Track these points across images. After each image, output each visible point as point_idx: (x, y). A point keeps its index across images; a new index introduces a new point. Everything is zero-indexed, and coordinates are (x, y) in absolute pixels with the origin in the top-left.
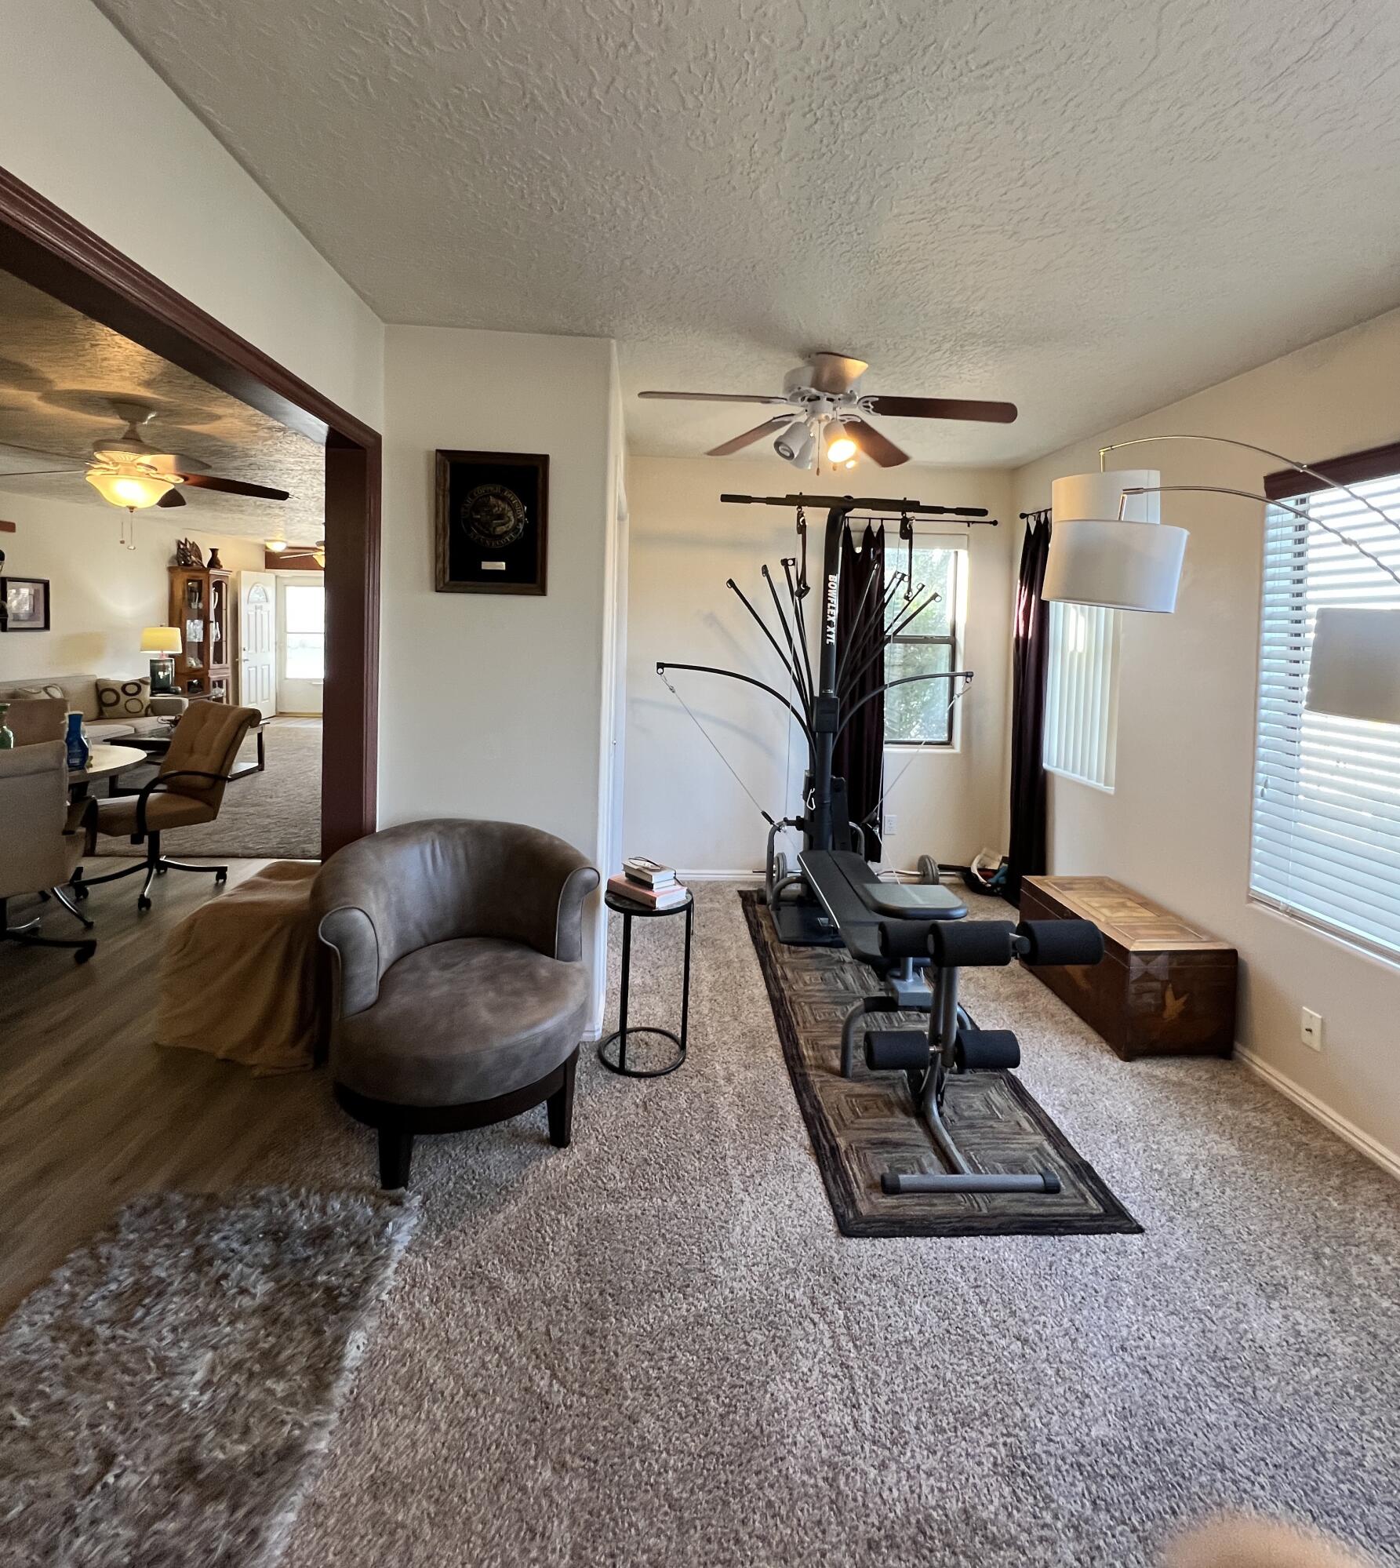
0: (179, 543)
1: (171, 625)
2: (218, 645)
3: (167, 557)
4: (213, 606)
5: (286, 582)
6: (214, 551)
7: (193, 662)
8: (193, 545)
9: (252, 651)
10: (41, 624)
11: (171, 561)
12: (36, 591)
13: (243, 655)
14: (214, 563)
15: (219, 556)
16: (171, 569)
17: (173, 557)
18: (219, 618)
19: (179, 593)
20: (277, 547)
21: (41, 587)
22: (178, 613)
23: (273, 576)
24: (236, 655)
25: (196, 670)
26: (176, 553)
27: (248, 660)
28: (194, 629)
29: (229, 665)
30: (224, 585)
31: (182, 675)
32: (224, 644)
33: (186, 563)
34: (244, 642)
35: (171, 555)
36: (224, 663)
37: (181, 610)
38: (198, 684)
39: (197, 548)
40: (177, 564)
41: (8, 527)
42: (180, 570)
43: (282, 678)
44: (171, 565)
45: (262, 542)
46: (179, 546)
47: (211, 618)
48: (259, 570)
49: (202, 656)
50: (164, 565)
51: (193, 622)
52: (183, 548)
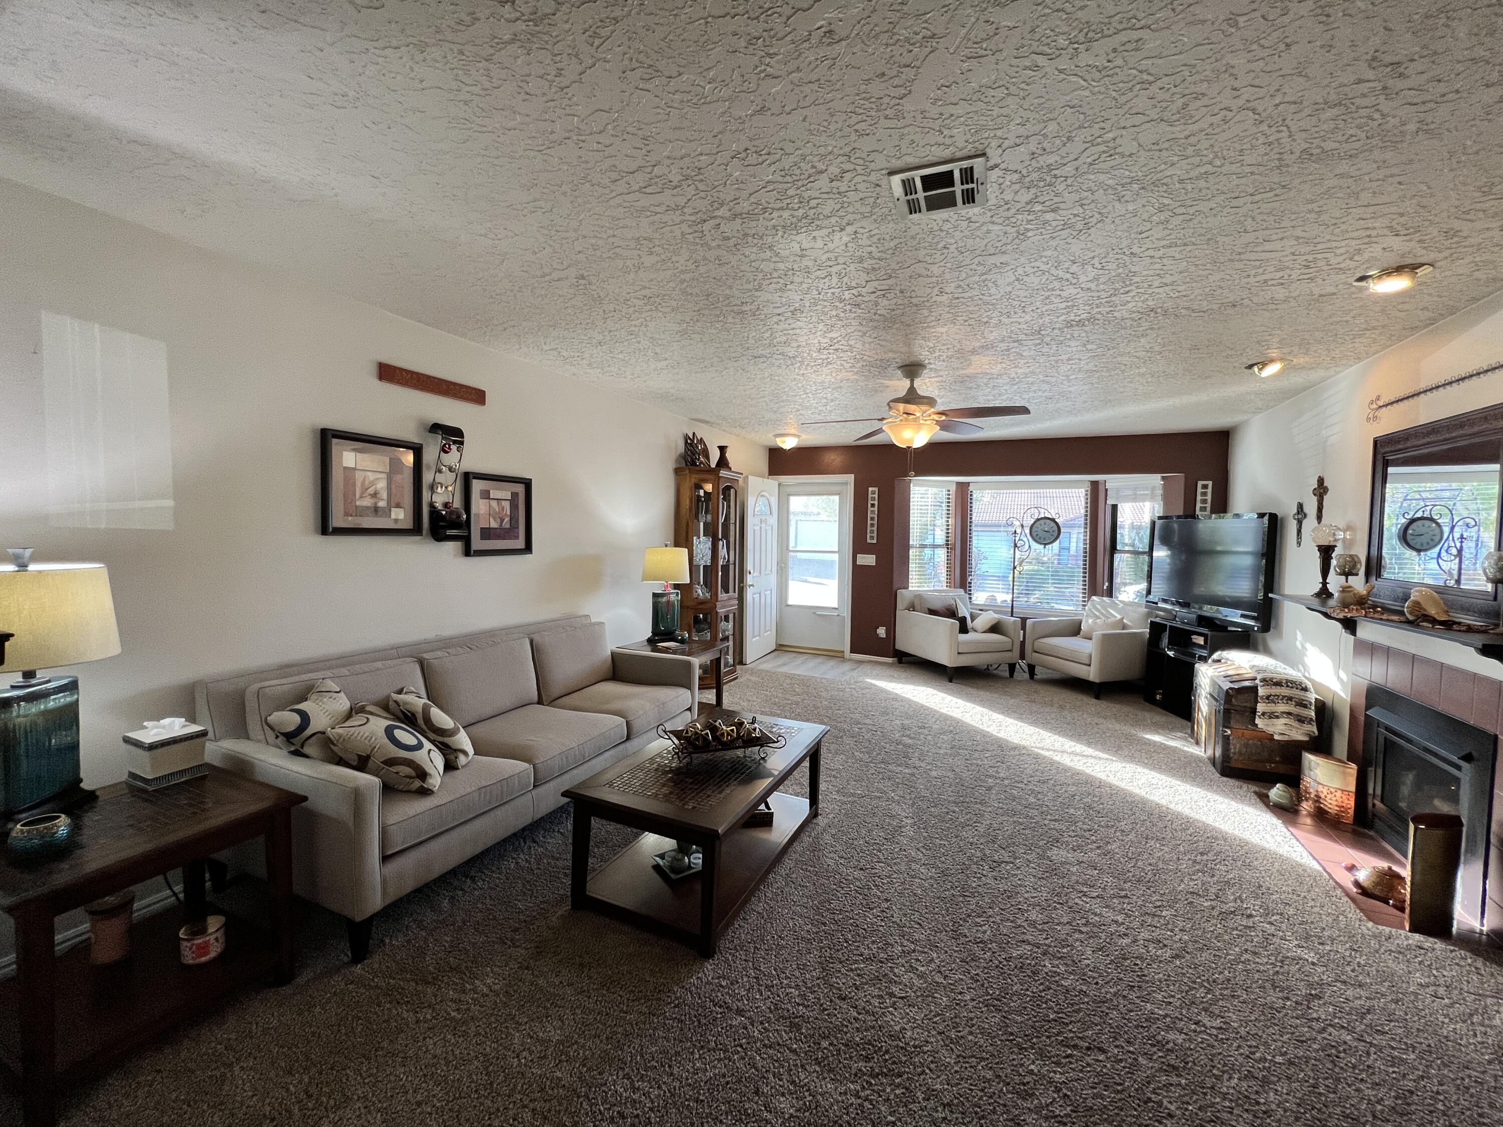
0: (686, 437)
1: (677, 544)
2: (725, 568)
3: (673, 456)
4: (721, 520)
5: (789, 490)
6: (722, 449)
7: (700, 592)
8: (701, 441)
9: (756, 574)
10: (520, 544)
11: (677, 461)
12: (515, 495)
13: (749, 579)
14: (723, 462)
15: (728, 455)
16: (677, 471)
17: (680, 456)
18: (726, 536)
19: (686, 503)
20: (788, 443)
21: (520, 489)
22: (684, 525)
23: (776, 483)
24: (742, 579)
25: (703, 602)
26: (683, 451)
27: (752, 585)
28: (702, 546)
29: (736, 595)
30: (732, 491)
31: (688, 607)
32: (731, 567)
33: (693, 464)
34: (749, 566)
35: (679, 452)
36: (731, 593)
37: (688, 523)
38: (705, 619)
39: (705, 445)
40: (684, 465)
41: (477, 396)
42: (687, 471)
43: (783, 606)
44: (678, 466)
45: (770, 436)
46: (686, 442)
47: (720, 537)
48: (763, 477)
49: (709, 583)
50: (670, 466)
51: (699, 538)
52: (690, 444)
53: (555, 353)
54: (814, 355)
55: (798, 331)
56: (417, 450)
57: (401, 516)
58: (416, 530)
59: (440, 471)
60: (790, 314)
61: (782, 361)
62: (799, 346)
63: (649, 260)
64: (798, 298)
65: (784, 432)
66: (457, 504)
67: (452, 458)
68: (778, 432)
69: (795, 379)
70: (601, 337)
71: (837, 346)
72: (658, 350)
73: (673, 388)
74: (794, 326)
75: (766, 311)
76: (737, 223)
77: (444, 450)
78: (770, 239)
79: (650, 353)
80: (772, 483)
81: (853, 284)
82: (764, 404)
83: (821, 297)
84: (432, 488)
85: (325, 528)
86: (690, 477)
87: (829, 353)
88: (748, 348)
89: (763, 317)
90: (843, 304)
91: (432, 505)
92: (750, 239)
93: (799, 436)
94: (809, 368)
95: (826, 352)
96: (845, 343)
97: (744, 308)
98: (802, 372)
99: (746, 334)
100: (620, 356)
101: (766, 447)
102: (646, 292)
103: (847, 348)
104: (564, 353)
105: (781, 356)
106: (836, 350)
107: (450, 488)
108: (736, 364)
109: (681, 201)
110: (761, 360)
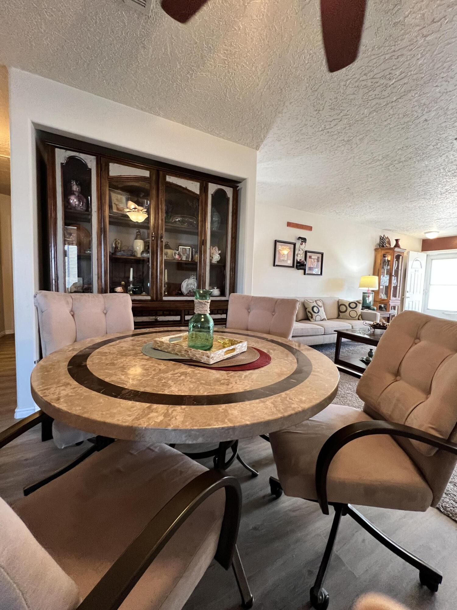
1: (374, 274)
2: (395, 288)
3: (375, 244)
4: (395, 268)
5: (432, 257)
6: (397, 241)
7: (383, 296)
8: (387, 238)
9: (411, 293)
10: (319, 272)
11: (376, 246)
12: (318, 257)
13: (407, 295)
14: (397, 245)
15: (400, 243)
16: (376, 250)
18: (397, 275)
19: (379, 261)
20: (432, 236)
21: (320, 256)
22: (377, 270)
23: (425, 255)
24: (403, 294)
25: (384, 300)
26: (379, 242)
27: (409, 297)
28: (385, 279)
29: (400, 299)
30: (401, 257)
31: (377, 301)
32: (398, 288)
33: (383, 246)
34: (408, 288)
35: (377, 243)
36: (397, 297)
37: (379, 270)
38: (384, 307)
39: (389, 239)
40: (379, 247)
41: (310, 228)
42: (380, 250)
43: (426, 309)
44: (376, 248)
45: (423, 233)
46: (380, 238)
47: (393, 274)
48: (418, 251)
49: (387, 293)
50: (373, 248)
51: (384, 276)
52: (382, 239)
53: (334, 212)
54: (439, 196)
55: (430, 189)
56: (295, 245)
57: (290, 262)
58: (293, 267)
59: (300, 250)
60: (425, 184)
61: (424, 201)
62: (431, 194)
63: (370, 180)
64: (427, 179)
65: (429, 231)
66: (303, 259)
67: (303, 247)
68: (427, 231)
69: (431, 207)
70: (351, 204)
71: (449, 191)
72: (371, 205)
73: (376, 218)
74: (427, 188)
75: (414, 185)
76: (401, 164)
77: (301, 244)
78: (413, 165)
79: (368, 207)
80: (424, 254)
81: (451, 170)
82: (417, 219)
83: (437, 176)
84: (297, 255)
85: (274, 265)
86: (381, 251)
87: (447, 195)
88: (408, 199)
89: (413, 187)
90: (448, 177)
91: (297, 260)
92: (406, 167)
93: (438, 232)
94: (437, 202)
95: (444, 194)
96: (454, 190)
97: (405, 186)
98: (434, 204)
99: (407, 194)
100: (357, 209)
101: (420, 239)
102: (369, 188)
103: (455, 191)
104: (337, 212)
105: (423, 199)
106: (450, 193)
107: (302, 255)
108: (402, 205)
109: (382, 163)
110: (414, 202)
